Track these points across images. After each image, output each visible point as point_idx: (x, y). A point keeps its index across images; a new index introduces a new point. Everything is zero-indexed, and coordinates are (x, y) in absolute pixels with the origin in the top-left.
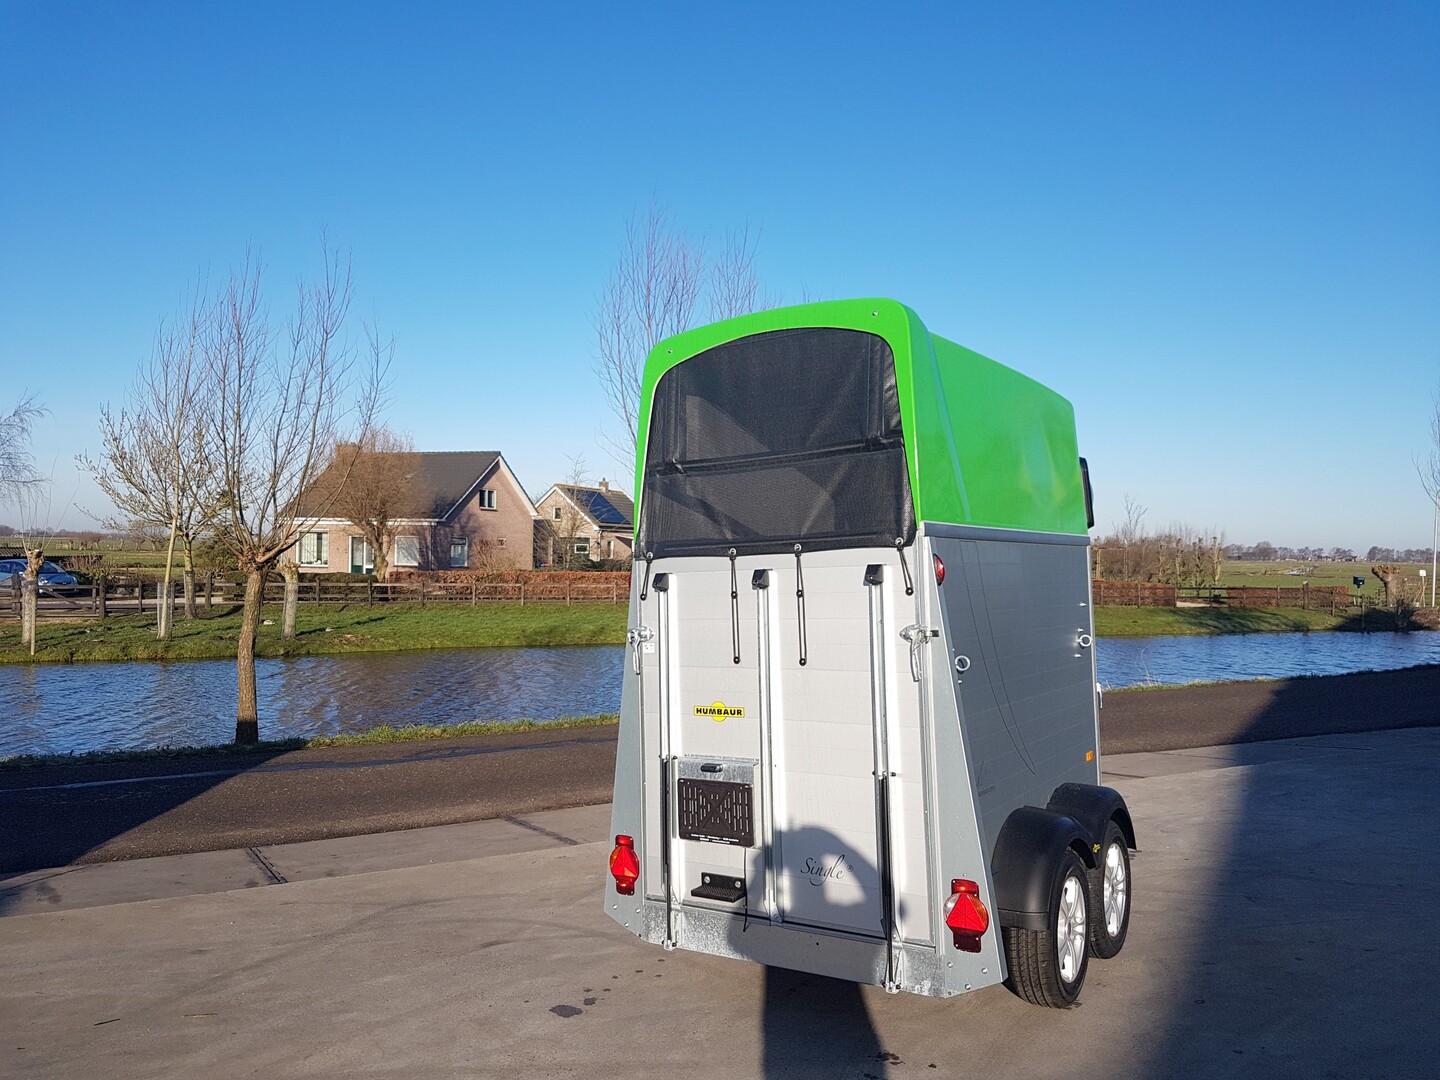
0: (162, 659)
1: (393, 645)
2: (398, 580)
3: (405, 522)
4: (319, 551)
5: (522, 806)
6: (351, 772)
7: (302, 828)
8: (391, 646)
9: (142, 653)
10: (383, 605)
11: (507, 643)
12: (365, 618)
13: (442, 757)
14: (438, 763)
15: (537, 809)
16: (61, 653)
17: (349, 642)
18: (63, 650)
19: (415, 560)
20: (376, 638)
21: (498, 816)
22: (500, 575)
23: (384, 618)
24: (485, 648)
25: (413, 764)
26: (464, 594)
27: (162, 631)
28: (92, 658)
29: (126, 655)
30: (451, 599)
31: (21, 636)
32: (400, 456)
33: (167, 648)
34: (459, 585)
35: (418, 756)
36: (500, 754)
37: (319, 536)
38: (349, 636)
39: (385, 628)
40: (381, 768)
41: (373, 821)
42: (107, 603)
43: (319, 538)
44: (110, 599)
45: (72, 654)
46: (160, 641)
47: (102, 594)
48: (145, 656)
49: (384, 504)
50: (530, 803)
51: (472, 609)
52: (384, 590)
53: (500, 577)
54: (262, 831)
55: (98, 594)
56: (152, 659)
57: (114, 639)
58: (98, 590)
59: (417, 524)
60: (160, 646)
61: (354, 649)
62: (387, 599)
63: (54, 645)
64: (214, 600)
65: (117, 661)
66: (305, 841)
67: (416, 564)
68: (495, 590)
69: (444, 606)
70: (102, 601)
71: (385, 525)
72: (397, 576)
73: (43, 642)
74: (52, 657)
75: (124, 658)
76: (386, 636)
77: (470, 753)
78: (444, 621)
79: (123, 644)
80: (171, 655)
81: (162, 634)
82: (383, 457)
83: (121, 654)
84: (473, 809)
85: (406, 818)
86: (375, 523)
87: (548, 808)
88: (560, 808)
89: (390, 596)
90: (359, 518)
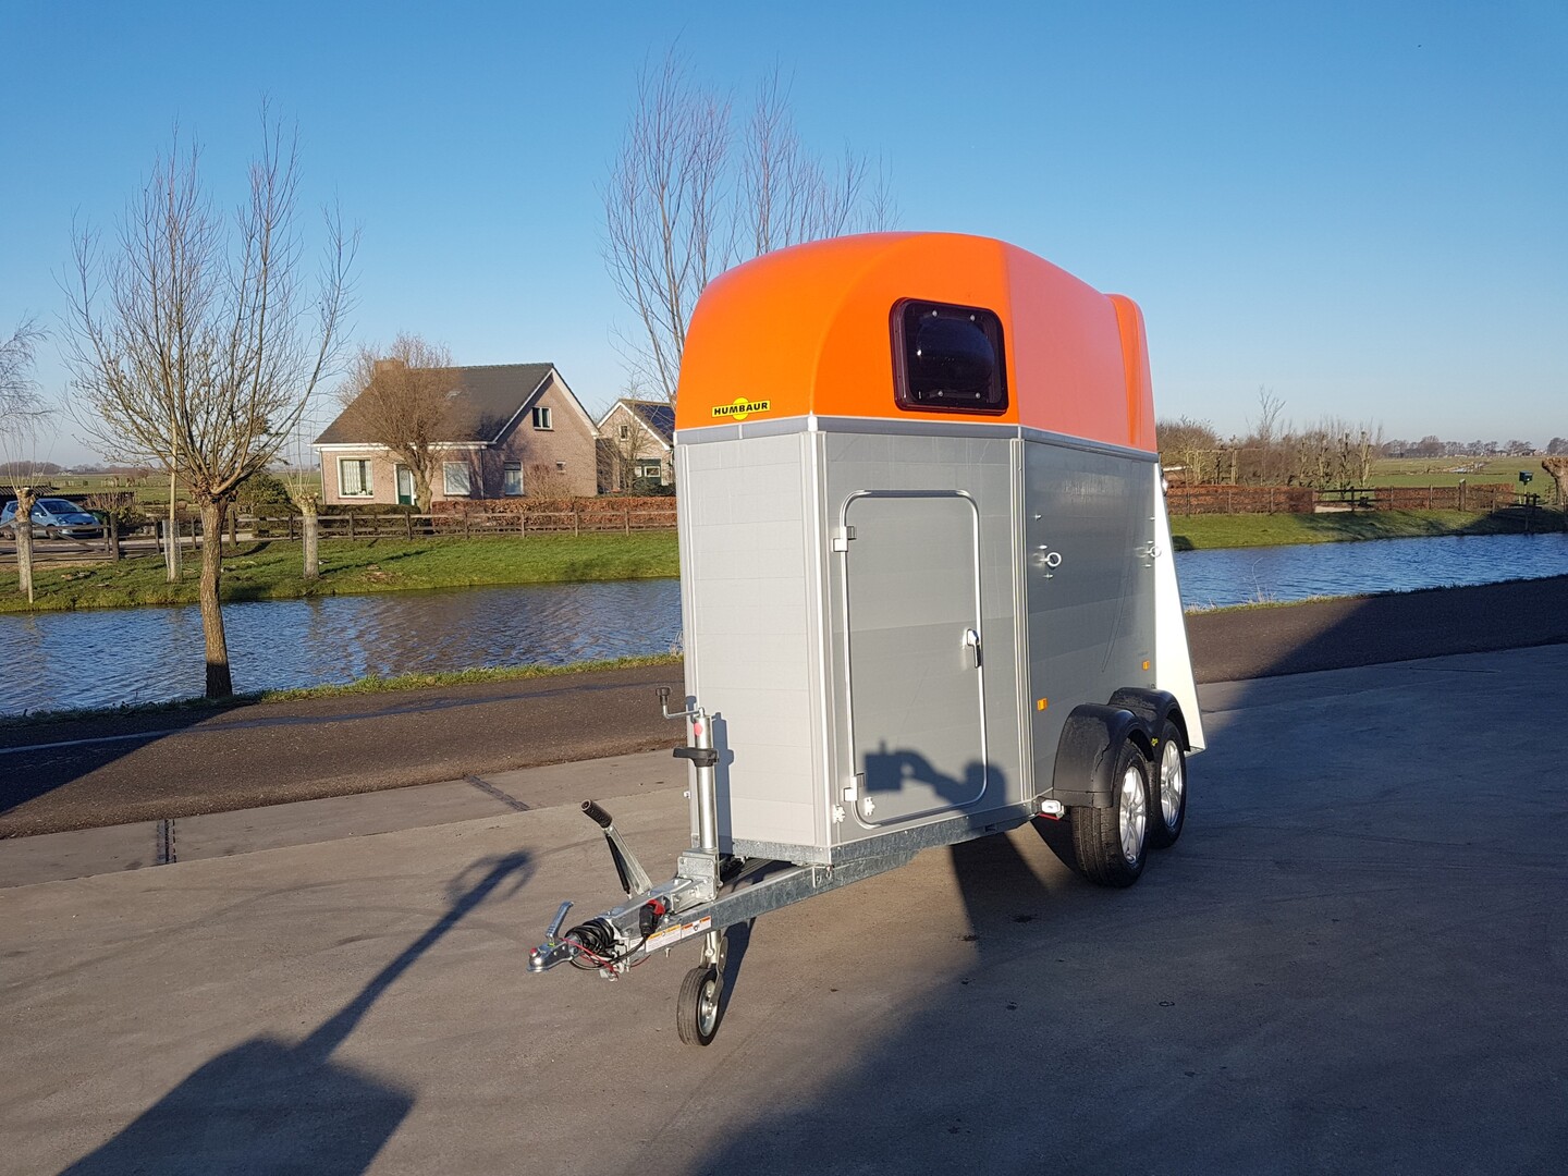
0: (173, 603)
1: (426, 582)
2: (443, 510)
3: (447, 446)
4: (363, 482)
5: (496, 763)
6: (313, 728)
7: (236, 794)
8: (423, 584)
9: (150, 598)
10: (424, 539)
11: (553, 578)
12: (400, 553)
13: (421, 709)
14: (415, 716)
15: (511, 768)
16: (61, 601)
17: (378, 580)
18: (65, 597)
19: (465, 487)
20: (408, 575)
21: (464, 776)
22: (553, 503)
23: (422, 552)
24: (527, 584)
25: (387, 718)
26: (513, 524)
27: (172, 573)
28: (96, 604)
29: (133, 600)
30: (501, 530)
31: (18, 582)
32: (437, 372)
33: (177, 592)
34: (509, 515)
35: (395, 709)
36: (488, 705)
37: (362, 462)
38: (378, 573)
39: (419, 564)
40: (350, 724)
41: (318, 785)
42: (120, 543)
43: (362, 467)
44: (124, 540)
45: (74, 601)
46: (170, 583)
47: (114, 535)
48: (154, 600)
49: (421, 426)
50: (506, 760)
51: (522, 542)
52: (428, 522)
53: (554, 506)
54: (190, 799)
55: (110, 535)
56: (160, 604)
57: (121, 583)
58: (109, 530)
59: (462, 447)
60: (170, 591)
61: (383, 587)
62: (431, 532)
63: (55, 592)
64: (239, 537)
65: (122, 607)
66: (236, 809)
67: (467, 494)
68: (548, 519)
69: (490, 538)
70: (115, 542)
71: (426, 449)
72: (441, 506)
73: (41, 589)
74: (53, 604)
75: (132, 604)
76: (420, 573)
77: (455, 704)
78: (489, 555)
79: (130, 589)
80: (182, 599)
81: (173, 576)
82: (417, 373)
83: (127, 599)
84: (438, 769)
85: (358, 780)
86: (415, 448)
87: (524, 766)
88: (538, 765)
89: (433, 528)
90: (397, 443)
